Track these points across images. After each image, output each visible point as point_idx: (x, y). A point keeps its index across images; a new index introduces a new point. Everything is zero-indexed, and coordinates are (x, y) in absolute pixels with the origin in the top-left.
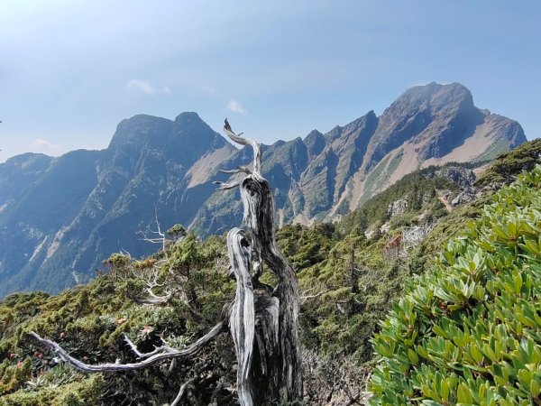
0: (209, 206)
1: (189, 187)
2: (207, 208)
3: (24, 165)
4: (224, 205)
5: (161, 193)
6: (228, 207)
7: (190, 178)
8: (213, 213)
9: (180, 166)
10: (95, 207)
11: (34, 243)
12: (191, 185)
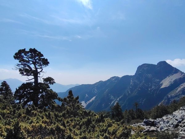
0: (169, 96)
1: (161, 88)
2: (168, 96)
3: (113, 80)
4: (176, 96)
5: (150, 89)
6: (179, 97)
7: (162, 85)
8: (171, 99)
9: (158, 80)
10: (128, 92)
11: (112, 100)
12: (162, 87)
